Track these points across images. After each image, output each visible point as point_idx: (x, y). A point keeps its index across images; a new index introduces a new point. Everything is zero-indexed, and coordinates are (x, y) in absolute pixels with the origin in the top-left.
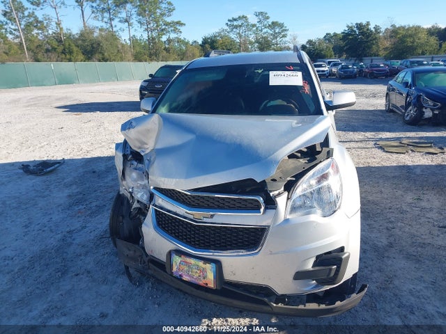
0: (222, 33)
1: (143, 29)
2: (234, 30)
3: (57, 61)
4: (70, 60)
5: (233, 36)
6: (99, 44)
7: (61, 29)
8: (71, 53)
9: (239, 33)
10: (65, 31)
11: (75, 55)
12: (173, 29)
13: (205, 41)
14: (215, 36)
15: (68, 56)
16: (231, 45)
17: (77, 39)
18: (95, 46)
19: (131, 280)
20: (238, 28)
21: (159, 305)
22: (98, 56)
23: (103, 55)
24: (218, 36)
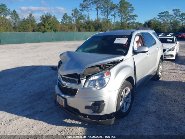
0: (154, 20)
1: (120, 18)
2: (162, 18)
3: (85, 31)
4: (89, 31)
5: (160, 20)
6: (101, 25)
7: (89, 19)
8: (90, 28)
9: (163, 19)
10: (90, 20)
11: (91, 29)
12: (132, 18)
13: (146, 23)
14: (151, 21)
15: (89, 30)
16: (158, 24)
17: (93, 23)
18: (99, 25)
19: (55, 104)
20: (163, 17)
21: (58, 112)
22: (100, 29)
23: (102, 29)
24: (152, 21)
